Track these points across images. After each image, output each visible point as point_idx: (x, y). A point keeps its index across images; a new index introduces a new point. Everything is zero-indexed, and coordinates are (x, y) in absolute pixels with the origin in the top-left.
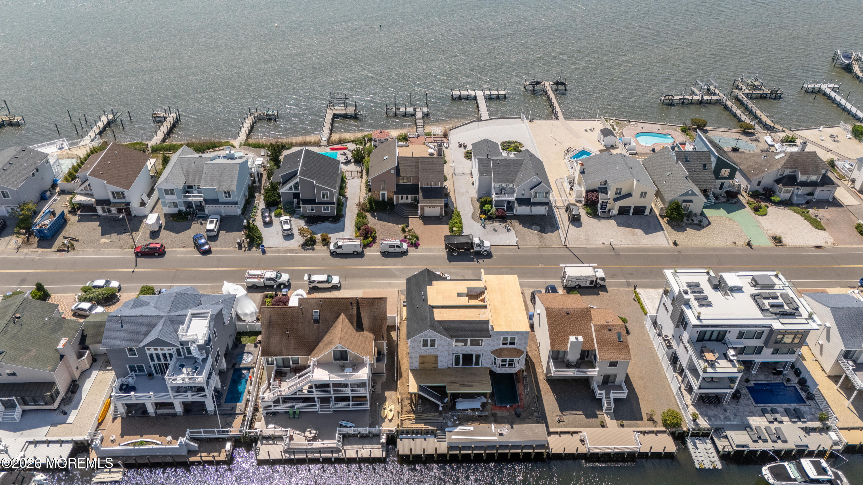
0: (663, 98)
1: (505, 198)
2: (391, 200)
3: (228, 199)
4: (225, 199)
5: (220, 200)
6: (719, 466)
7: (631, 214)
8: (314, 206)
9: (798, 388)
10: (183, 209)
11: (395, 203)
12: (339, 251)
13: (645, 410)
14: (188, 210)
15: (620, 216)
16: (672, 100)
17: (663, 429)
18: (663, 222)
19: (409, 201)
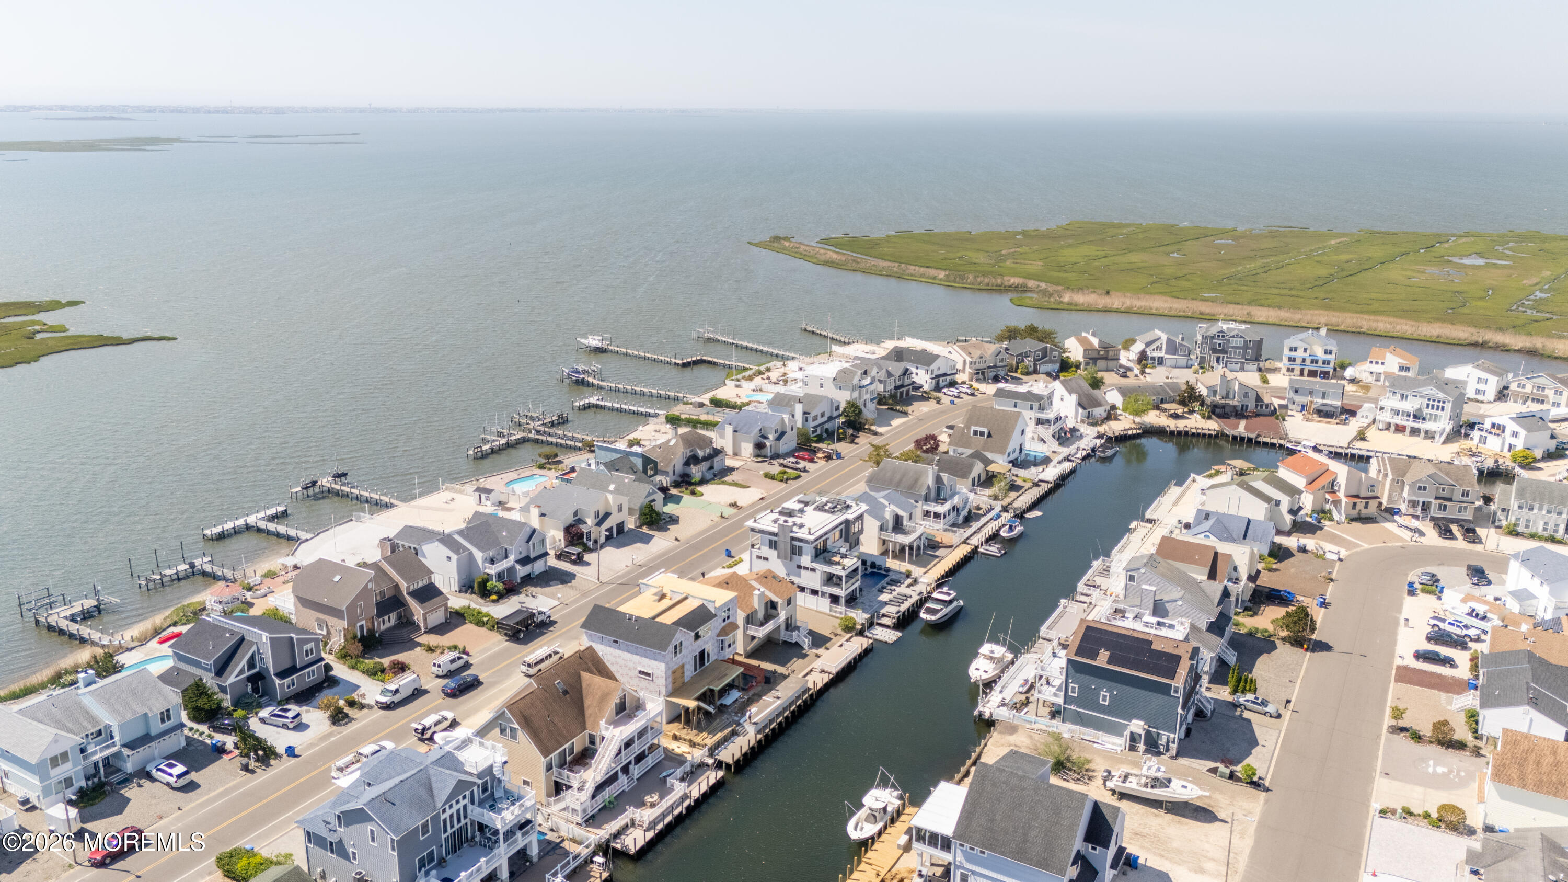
0: (471, 452)
1: (503, 565)
2: (371, 632)
3: (168, 724)
4: (161, 726)
5: (153, 733)
6: (900, 634)
7: (615, 535)
8: (294, 676)
9: (875, 570)
10: (83, 783)
11: (377, 635)
12: (397, 698)
13: (825, 631)
14: (90, 783)
15: (609, 541)
16: (481, 451)
17: (850, 635)
18: (645, 529)
19: (393, 623)
